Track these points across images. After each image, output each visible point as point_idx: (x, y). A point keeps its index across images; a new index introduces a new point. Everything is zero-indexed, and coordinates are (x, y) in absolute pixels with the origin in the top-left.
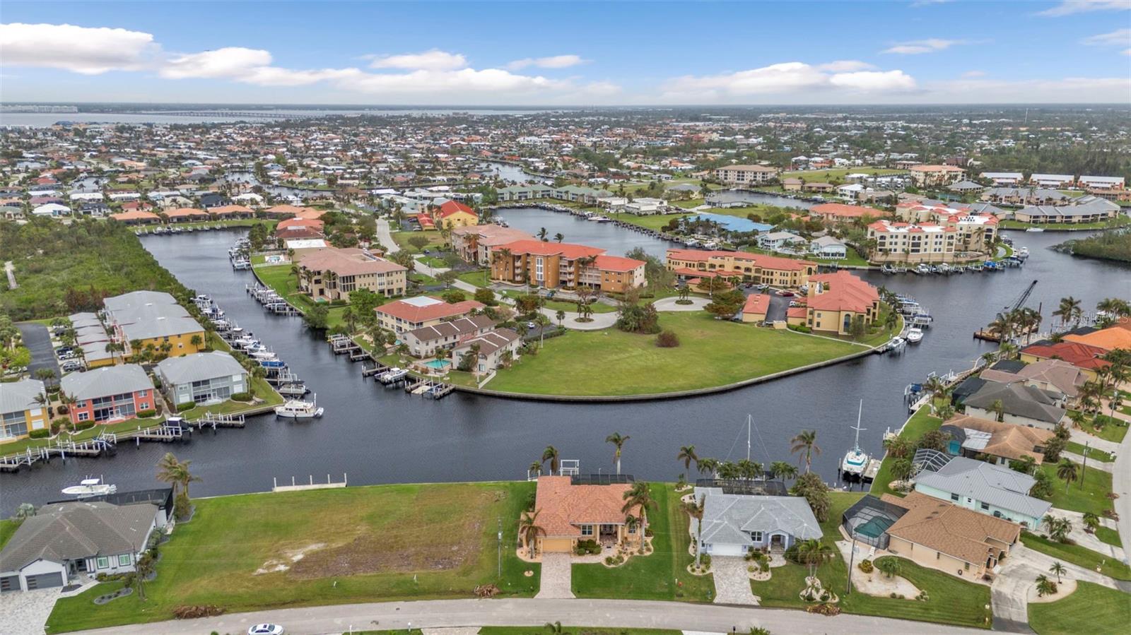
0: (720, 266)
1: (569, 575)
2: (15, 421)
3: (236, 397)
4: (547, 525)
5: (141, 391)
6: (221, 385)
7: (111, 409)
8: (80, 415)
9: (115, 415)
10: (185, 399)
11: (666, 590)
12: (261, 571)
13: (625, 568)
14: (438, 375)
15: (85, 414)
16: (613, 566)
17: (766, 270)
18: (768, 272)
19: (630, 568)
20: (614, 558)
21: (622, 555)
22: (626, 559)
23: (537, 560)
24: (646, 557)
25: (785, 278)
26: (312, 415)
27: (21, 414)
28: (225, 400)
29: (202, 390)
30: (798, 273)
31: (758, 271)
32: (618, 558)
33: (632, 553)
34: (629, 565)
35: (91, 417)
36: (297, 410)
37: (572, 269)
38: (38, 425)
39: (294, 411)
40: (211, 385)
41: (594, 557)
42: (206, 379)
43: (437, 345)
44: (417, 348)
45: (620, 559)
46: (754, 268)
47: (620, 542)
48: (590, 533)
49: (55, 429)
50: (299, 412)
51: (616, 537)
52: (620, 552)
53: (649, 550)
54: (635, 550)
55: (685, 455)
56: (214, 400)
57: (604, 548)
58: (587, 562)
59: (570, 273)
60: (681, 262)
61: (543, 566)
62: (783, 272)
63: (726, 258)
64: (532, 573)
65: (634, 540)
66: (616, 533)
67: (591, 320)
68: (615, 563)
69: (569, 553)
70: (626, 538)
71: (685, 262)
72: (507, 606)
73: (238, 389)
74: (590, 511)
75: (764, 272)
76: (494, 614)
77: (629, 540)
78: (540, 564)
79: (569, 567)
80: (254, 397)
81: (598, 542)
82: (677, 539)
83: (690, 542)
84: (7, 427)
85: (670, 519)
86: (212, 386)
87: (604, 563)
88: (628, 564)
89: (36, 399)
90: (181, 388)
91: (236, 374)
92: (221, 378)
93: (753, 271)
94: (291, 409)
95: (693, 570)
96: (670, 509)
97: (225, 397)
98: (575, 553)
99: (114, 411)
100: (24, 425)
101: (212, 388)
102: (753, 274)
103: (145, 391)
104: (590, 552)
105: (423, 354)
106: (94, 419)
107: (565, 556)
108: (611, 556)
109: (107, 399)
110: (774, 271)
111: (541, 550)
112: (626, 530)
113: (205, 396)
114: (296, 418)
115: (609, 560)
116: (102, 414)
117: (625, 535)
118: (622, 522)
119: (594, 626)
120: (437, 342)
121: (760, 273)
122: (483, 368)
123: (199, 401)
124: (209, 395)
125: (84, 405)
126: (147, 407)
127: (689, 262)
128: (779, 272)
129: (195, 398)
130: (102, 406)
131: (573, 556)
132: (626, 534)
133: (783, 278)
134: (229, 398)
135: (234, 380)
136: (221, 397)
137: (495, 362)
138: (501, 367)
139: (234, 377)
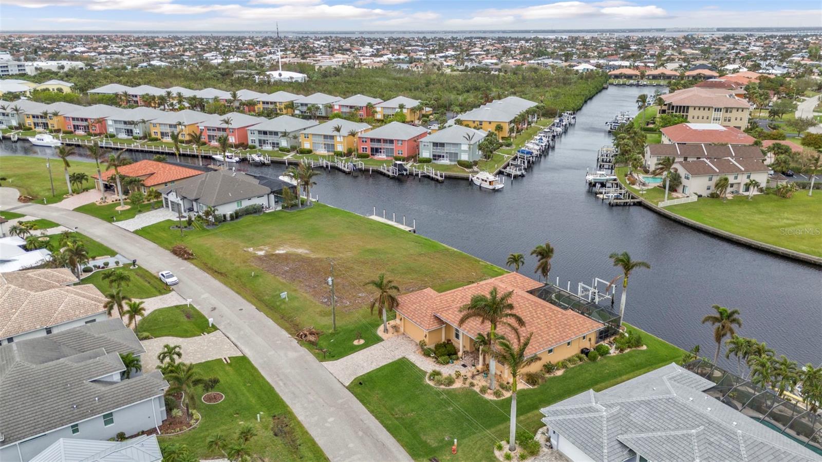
2: (329, 142)
3: (461, 163)
5: (398, 140)
6: (452, 150)
7: (381, 149)
8: (363, 148)
9: (382, 154)
10: (426, 154)
11: (434, 444)
12: (251, 250)
15: (366, 148)
16: (431, 383)
19: (443, 397)
20: (445, 378)
22: (458, 385)
23: (386, 336)
24: (482, 398)
26: (491, 187)
27: (332, 137)
28: (453, 163)
29: (439, 151)
32: (449, 378)
33: (472, 385)
35: (369, 152)
36: (483, 180)
38: (340, 148)
39: (480, 181)
40: (445, 148)
41: (431, 363)
42: (443, 142)
45: (450, 381)
47: (480, 366)
49: (349, 153)
50: (484, 182)
51: (478, 358)
54: (482, 384)
55: (715, 320)
56: (445, 161)
57: (459, 363)
58: (418, 364)
64: (361, 343)
68: (439, 383)
69: (419, 346)
72: (292, 355)
73: (464, 157)
76: (272, 353)
78: (383, 340)
79: (397, 358)
80: (474, 167)
81: (460, 354)
84: (325, 144)
86: (447, 149)
87: (427, 375)
88: (448, 392)
89: (336, 128)
90: (424, 145)
91: (465, 144)
92: (453, 144)
95: (500, 448)
97: (454, 161)
98: (422, 349)
99: (382, 151)
100: (333, 145)
101: (446, 151)
103: (402, 141)
106: (370, 153)
107: (410, 347)
108: (446, 373)
109: (379, 141)
111: (402, 330)
113: (440, 156)
114: (480, 187)
115: (435, 375)
116: (376, 151)
119: (301, 418)
123: (435, 159)
124: (443, 157)
125: (366, 142)
126: (402, 154)
129: (434, 156)
130: (376, 145)
131: (418, 352)
134: (456, 163)
135: (462, 149)
136: (451, 160)
137: (708, 189)
138: (713, 196)
139: (462, 146)
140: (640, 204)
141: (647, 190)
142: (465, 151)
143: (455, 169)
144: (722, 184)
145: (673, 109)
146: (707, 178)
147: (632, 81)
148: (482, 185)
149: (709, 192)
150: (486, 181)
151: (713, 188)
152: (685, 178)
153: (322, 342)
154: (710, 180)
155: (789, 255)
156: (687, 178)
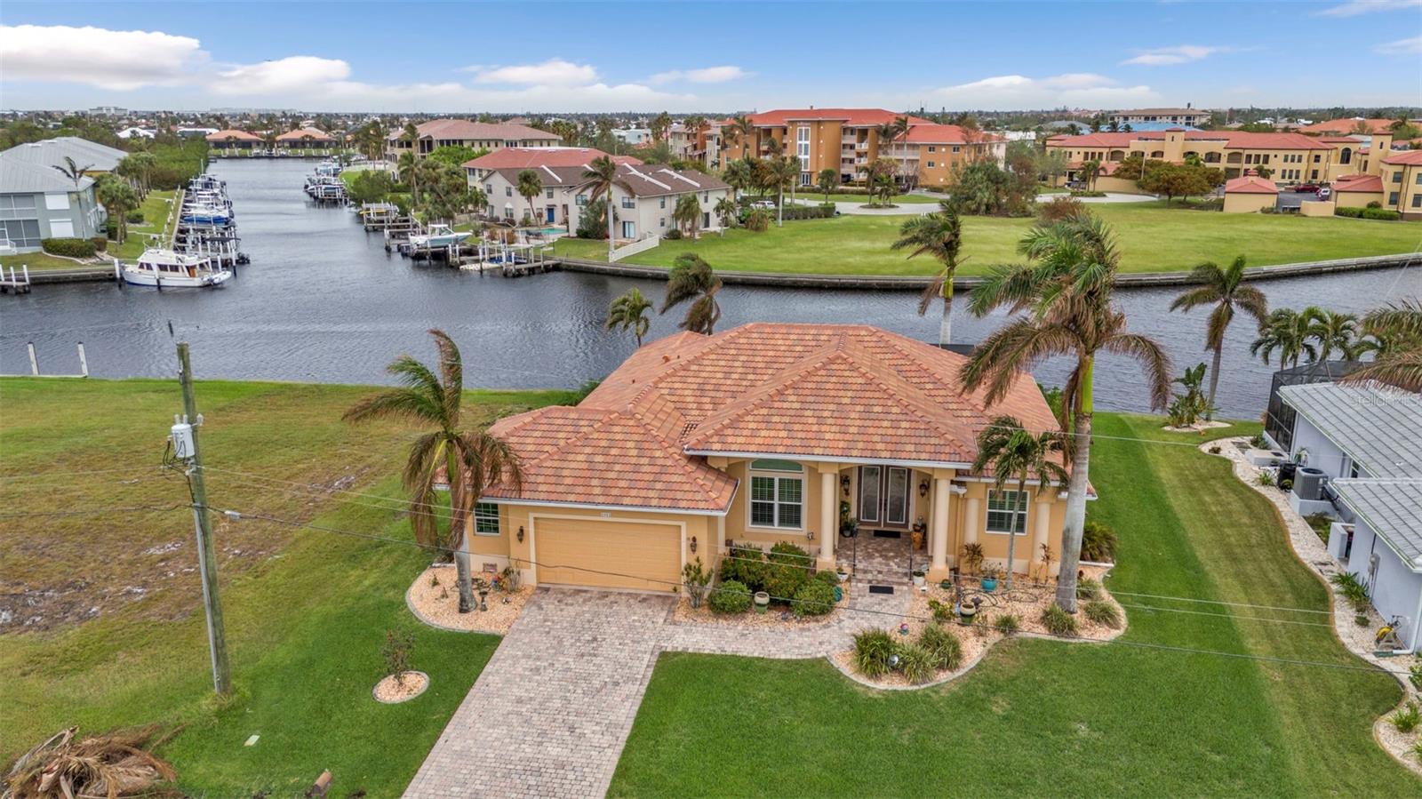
0: (1154, 154)
1: (625, 710)
3: (54, 247)
4: (564, 453)
6: (17, 212)
13: (969, 700)
14: (534, 242)
16: (898, 684)
17: (1253, 153)
18: (1258, 157)
19: (1000, 706)
20: (907, 641)
21: (952, 628)
22: (974, 650)
23: (489, 618)
24: (1085, 651)
25: (1295, 166)
26: (197, 282)
28: (27, 250)
30: (1323, 155)
31: (1234, 157)
32: (932, 640)
33: (1007, 625)
34: (993, 688)
36: (162, 268)
37: (865, 146)
39: (153, 272)
41: (794, 626)
43: (551, 202)
44: (509, 206)
45: (941, 649)
46: (1225, 153)
47: (940, 565)
48: (791, 516)
50: (168, 274)
51: (924, 545)
52: (942, 616)
53: (1103, 616)
54: (1027, 611)
56: (1, 248)
57: (856, 591)
58: (746, 650)
59: (860, 155)
60: (1075, 151)
61: (502, 651)
62: (1290, 153)
63: (1168, 136)
64: (417, 682)
65: (1019, 565)
66: (923, 528)
67: (893, 207)
68: (908, 668)
69: (667, 601)
70: (975, 552)
71: (1082, 151)
73: (62, 230)
74: (792, 401)
75: (1249, 157)
77: (992, 561)
78: (495, 640)
79: (643, 667)
80: (98, 253)
81: (827, 560)
82: (1246, 584)
83: (1323, 599)
85: (1179, 503)
87: (845, 665)
88: (986, 681)
91: (61, 191)
92: (17, 195)
93: (1224, 159)
94: (149, 267)
96: (1165, 474)
97: (30, 243)
98: (696, 602)
102: (1222, 165)
104: (774, 604)
105: (519, 217)
107: (638, 614)
108: (889, 626)
110: (1272, 154)
111: (529, 577)
112: (976, 513)
114: (159, 287)
115: (873, 651)
117: (972, 537)
118: (956, 455)
120: (550, 195)
121: (1239, 161)
122: (631, 231)
127: (1090, 150)
128: (1281, 154)
131: (679, 616)
132: (974, 531)
133: (1289, 166)
134: (39, 249)
135: (49, 207)
136: (19, 244)
137: (662, 224)
138: (674, 236)
139: (48, 198)
140: (557, 268)
141: (549, 245)
142: (59, 213)
143: (42, 262)
144: (687, 210)
145: (430, 149)
146: (658, 203)
147: (256, 151)
148: (163, 283)
149: (664, 230)
150: (175, 269)
151: (668, 222)
152: (624, 205)
153: (200, 769)
154: (663, 206)
155: (890, 285)
156: (630, 206)
